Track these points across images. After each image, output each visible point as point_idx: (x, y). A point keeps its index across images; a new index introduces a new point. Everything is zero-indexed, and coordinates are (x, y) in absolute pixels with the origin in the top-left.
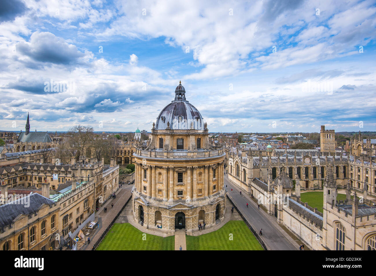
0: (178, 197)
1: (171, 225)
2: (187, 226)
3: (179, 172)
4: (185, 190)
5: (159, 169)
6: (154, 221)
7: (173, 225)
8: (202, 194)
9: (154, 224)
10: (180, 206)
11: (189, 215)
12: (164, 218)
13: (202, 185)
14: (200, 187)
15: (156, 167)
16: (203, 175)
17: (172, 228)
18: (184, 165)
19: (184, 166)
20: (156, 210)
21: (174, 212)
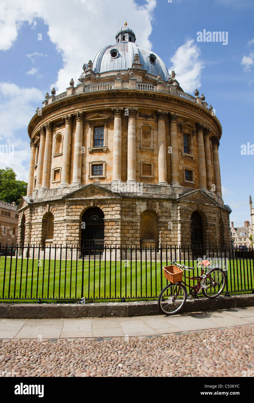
0: (92, 179)
1: (70, 238)
2: (108, 242)
3: (97, 124)
4: (107, 162)
6: (40, 239)
7: (73, 239)
8: (152, 176)
13: (152, 155)
14: (145, 158)
16: (154, 133)
18: (106, 104)
20: (44, 213)
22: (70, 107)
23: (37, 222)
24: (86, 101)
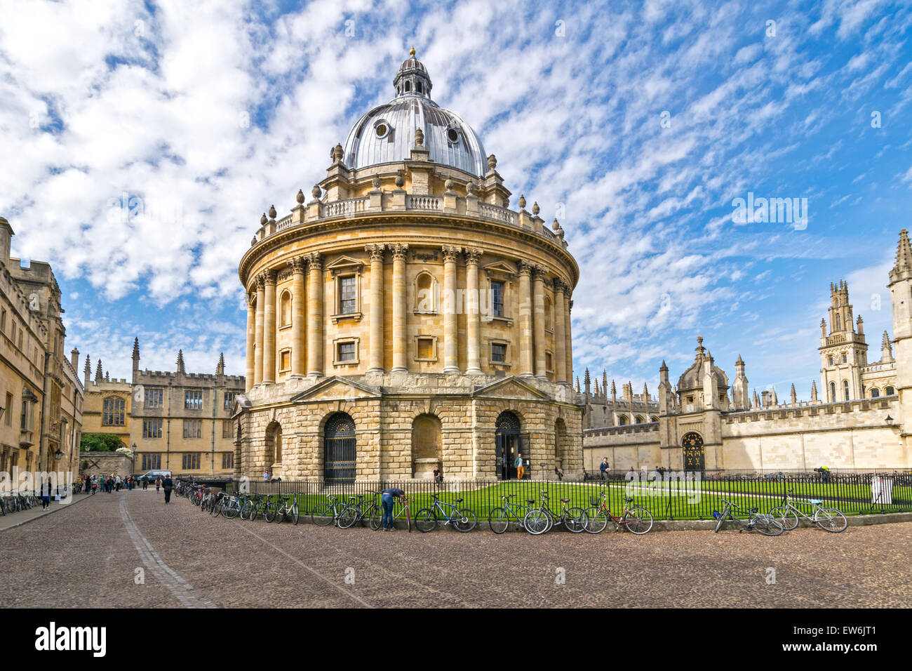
0: (494, 365)
1: (483, 457)
3: (496, 277)
4: (514, 343)
5: (421, 261)
6: (409, 459)
7: (489, 459)
8: (553, 371)
9: (410, 470)
10: (511, 389)
11: (538, 421)
12: (454, 435)
14: (547, 345)
15: (411, 253)
17: (487, 468)
19: (515, 255)
20: (417, 413)
21: (493, 409)
22: (456, 233)
23: (397, 428)
24: (485, 233)
